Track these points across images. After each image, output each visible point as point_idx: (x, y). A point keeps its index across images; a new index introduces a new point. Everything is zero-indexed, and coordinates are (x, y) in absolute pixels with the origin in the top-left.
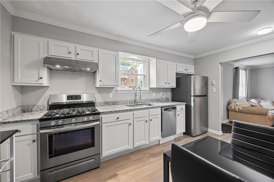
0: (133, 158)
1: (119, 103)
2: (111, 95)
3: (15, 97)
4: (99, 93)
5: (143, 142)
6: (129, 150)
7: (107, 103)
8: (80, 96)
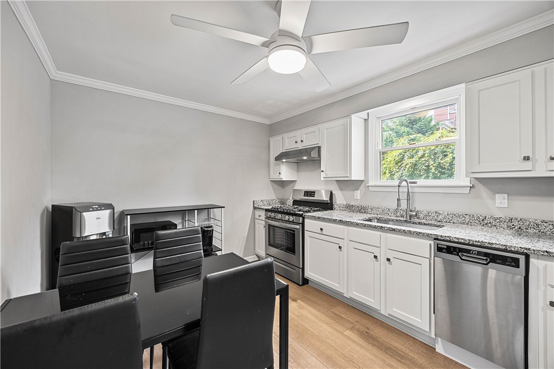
0: (339, 310)
1: (370, 210)
2: (358, 194)
3: (274, 190)
4: (341, 190)
5: (370, 299)
6: (341, 295)
7: (349, 208)
8: (314, 192)
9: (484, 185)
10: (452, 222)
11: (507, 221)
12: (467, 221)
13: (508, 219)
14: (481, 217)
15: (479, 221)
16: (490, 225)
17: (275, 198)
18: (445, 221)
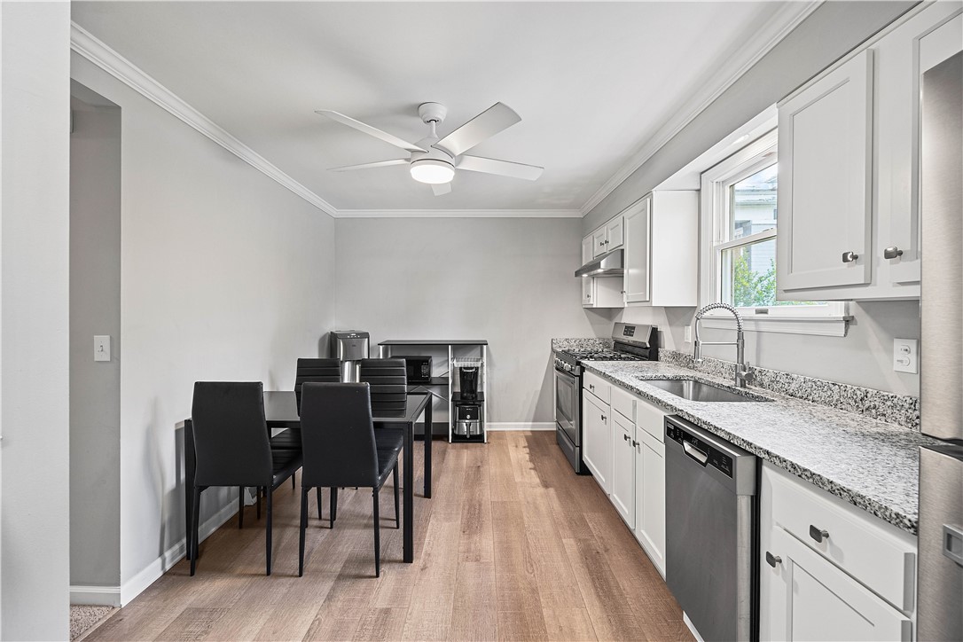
2: (688, 333)
3: (592, 324)
4: (670, 325)
7: (676, 358)
8: (634, 328)
9: (874, 317)
10: (811, 398)
11: (907, 406)
12: (836, 397)
13: (909, 401)
14: (858, 393)
15: (856, 402)
16: (874, 411)
17: (593, 336)
18: (800, 394)
